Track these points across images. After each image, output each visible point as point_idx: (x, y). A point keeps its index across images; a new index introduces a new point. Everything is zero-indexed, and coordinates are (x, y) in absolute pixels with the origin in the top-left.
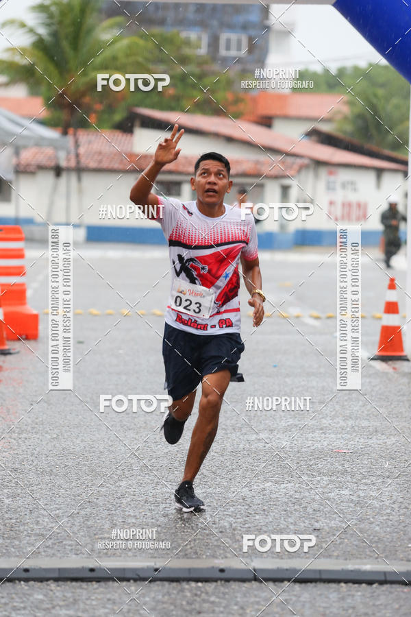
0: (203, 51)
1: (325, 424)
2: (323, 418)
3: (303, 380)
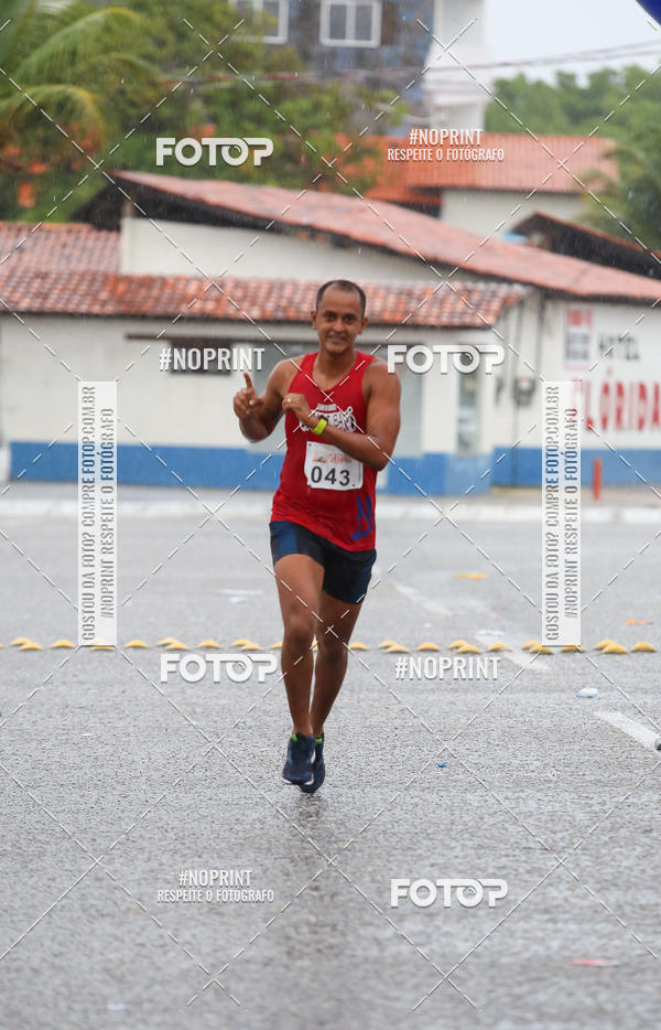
0: (280, 36)
1: (554, 898)
2: (550, 885)
3: (507, 798)
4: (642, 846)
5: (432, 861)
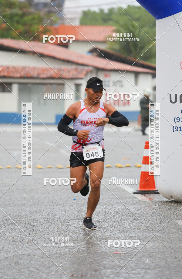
2: (106, 231)
4: (130, 220)
5: (73, 226)
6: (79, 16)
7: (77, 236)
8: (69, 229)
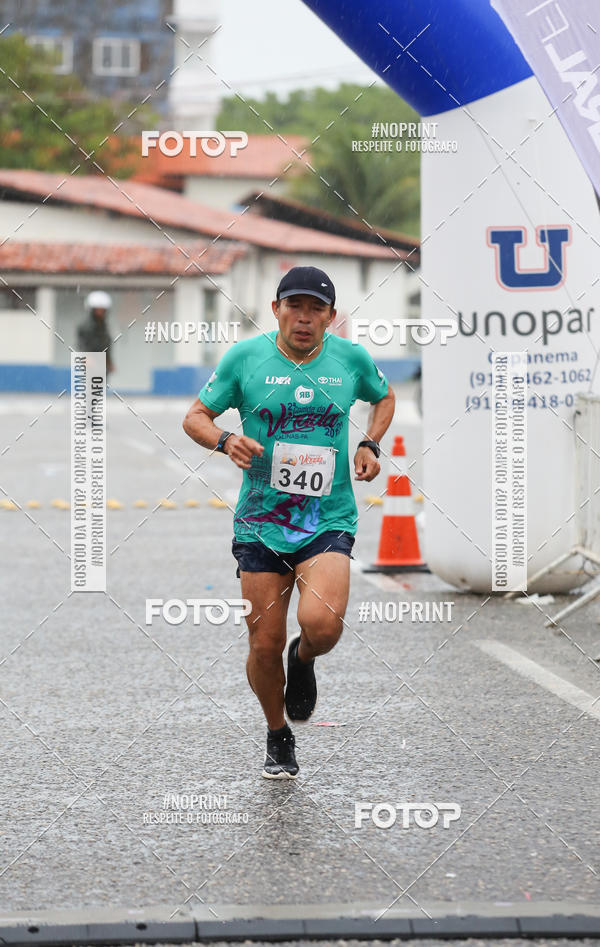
0: (66, 67)
5: (207, 655)
6: (212, 109)
7: (219, 683)
8: (196, 666)
